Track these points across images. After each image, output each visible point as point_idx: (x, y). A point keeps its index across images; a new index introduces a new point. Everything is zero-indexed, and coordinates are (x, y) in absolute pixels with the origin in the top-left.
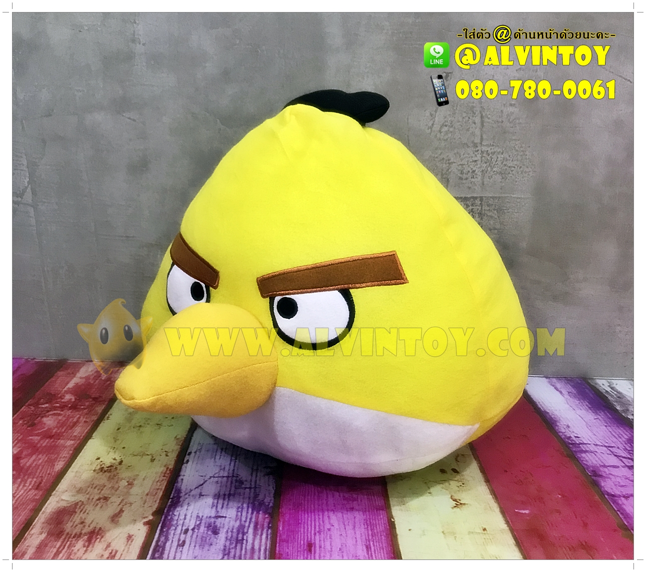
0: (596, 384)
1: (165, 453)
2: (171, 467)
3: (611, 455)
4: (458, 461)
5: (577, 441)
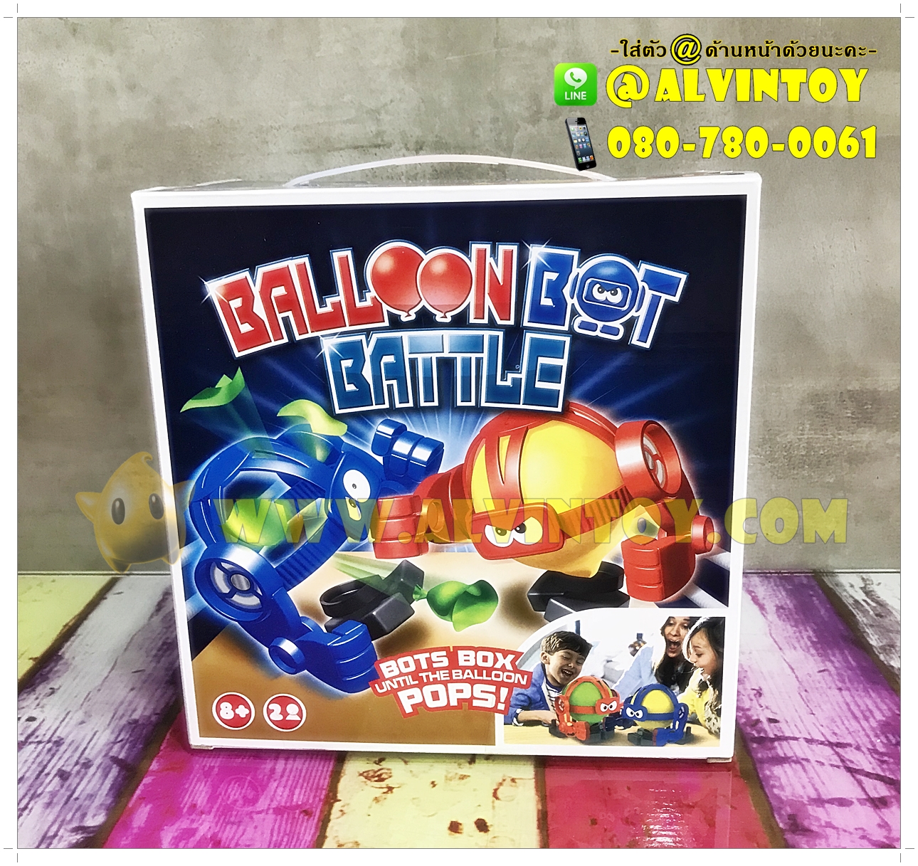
0: (837, 585)
3: (838, 767)
4: (497, 798)
5: (771, 731)
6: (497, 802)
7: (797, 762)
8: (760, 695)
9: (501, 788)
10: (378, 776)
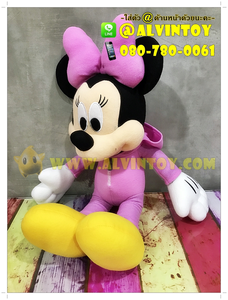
1: (27, 273)
6: (180, 267)
9: (179, 263)
10: (148, 261)
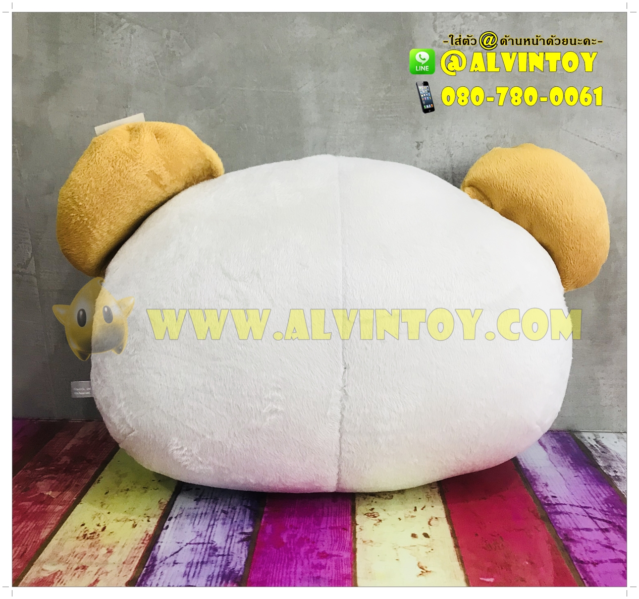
1: (147, 518)
2: (151, 533)
3: (586, 516)
4: (431, 525)
5: (554, 501)
7: (567, 514)
8: (547, 485)
9: (432, 521)
10: (374, 515)
